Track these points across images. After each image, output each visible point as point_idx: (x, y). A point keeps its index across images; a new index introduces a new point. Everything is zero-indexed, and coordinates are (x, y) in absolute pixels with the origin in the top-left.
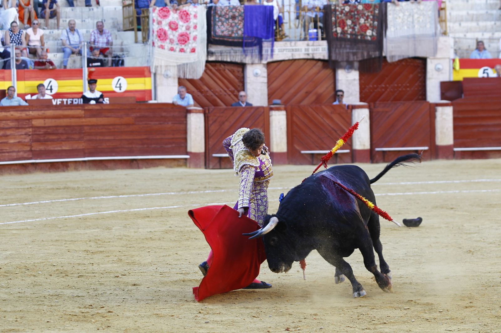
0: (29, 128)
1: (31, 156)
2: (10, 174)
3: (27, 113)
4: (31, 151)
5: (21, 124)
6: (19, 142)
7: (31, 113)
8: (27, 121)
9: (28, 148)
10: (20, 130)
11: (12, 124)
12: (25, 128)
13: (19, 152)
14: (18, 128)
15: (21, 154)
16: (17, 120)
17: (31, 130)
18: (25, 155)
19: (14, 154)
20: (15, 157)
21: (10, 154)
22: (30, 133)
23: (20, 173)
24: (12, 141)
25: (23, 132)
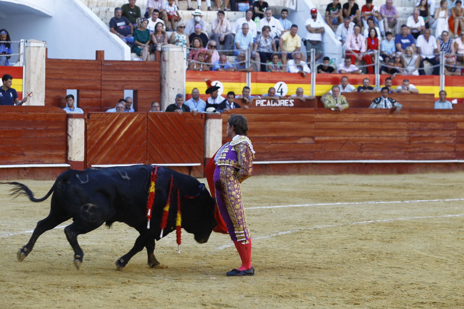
0: (454, 130)
1: (454, 156)
2: (434, 172)
3: (453, 116)
4: (455, 151)
5: (447, 125)
6: (444, 143)
7: (456, 116)
8: (453, 124)
9: (453, 149)
10: (446, 132)
11: (438, 126)
12: (450, 130)
13: (443, 152)
14: (443, 130)
15: (445, 154)
16: (443, 122)
17: (455, 132)
18: (449, 155)
19: (439, 154)
20: (440, 157)
21: (435, 154)
22: (455, 135)
23: (444, 172)
24: (437, 142)
25: (449, 133)
